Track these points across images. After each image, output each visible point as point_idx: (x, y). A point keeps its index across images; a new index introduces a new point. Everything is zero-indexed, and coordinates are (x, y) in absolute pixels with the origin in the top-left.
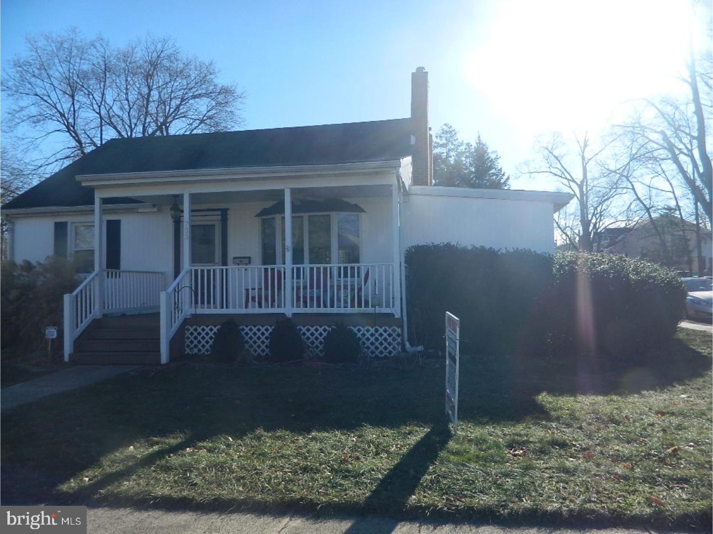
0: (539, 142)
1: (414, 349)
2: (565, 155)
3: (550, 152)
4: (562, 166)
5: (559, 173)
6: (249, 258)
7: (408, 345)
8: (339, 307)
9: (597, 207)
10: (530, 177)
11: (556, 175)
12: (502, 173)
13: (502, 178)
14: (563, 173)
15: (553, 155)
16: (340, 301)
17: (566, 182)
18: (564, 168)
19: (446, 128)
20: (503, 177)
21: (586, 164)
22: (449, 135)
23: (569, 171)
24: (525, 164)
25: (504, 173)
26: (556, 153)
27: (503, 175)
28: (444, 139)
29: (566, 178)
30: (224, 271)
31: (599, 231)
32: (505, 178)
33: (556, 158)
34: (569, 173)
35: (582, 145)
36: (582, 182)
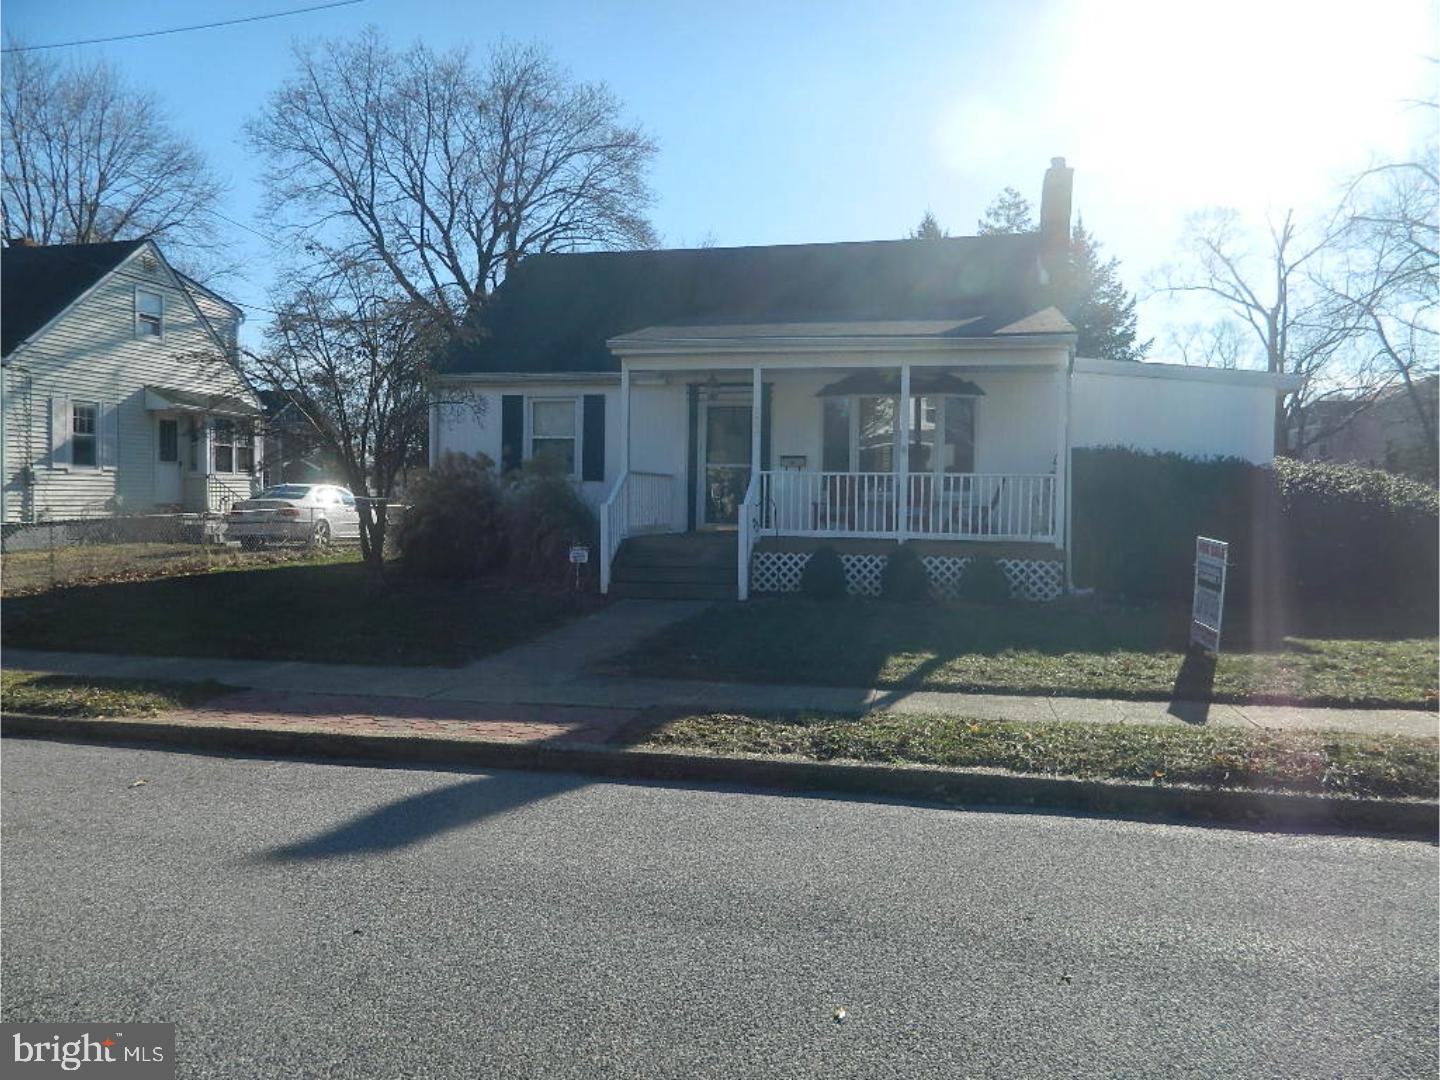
0: (1195, 230)
1: (1080, 592)
2: (1245, 255)
3: (1215, 250)
4: (1237, 278)
5: (1230, 292)
6: (804, 457)
7: (1071, 586)
8: (955, 531)
9: (1303, 361)
10: (1171, 297)
11: (1225, 295)
12: (1123, 292)
13: (1122, 303)
14: (1237, 291)
15: (1221, 256)
16: (957, 523)
17: (1242, 308)
18: (1240, 281)
19: (1007, 197)
20: (1124, 300)
21: (1286, 274)
22: (1013, 212)
23: (1250, 289)
24: (1163, 271)
25: (1126, 292)
26: (1226, 251)
27: (1124, 296)
28: (1002, 218)
29: (1244, 302)
30: (765, 479)
31: (1303, 405)
32: (1127, 302)
33: (1227, 261)
34: (1250, 293)
35: (1280, 235)
36: (1276, 310)
